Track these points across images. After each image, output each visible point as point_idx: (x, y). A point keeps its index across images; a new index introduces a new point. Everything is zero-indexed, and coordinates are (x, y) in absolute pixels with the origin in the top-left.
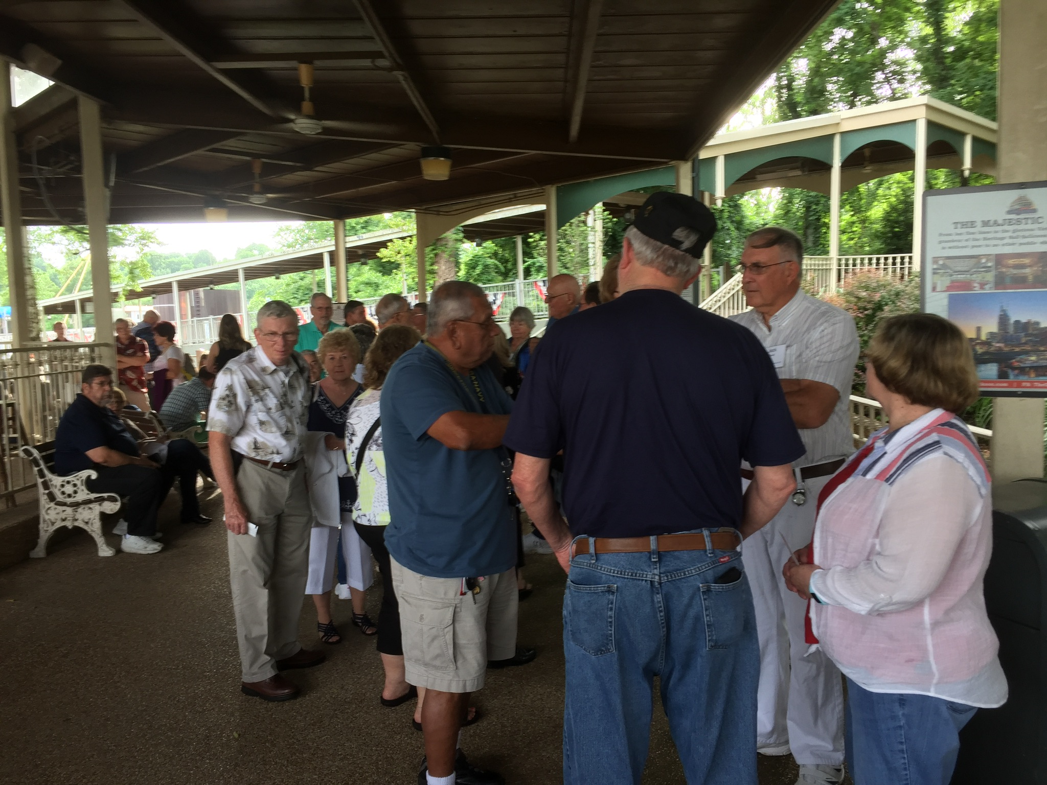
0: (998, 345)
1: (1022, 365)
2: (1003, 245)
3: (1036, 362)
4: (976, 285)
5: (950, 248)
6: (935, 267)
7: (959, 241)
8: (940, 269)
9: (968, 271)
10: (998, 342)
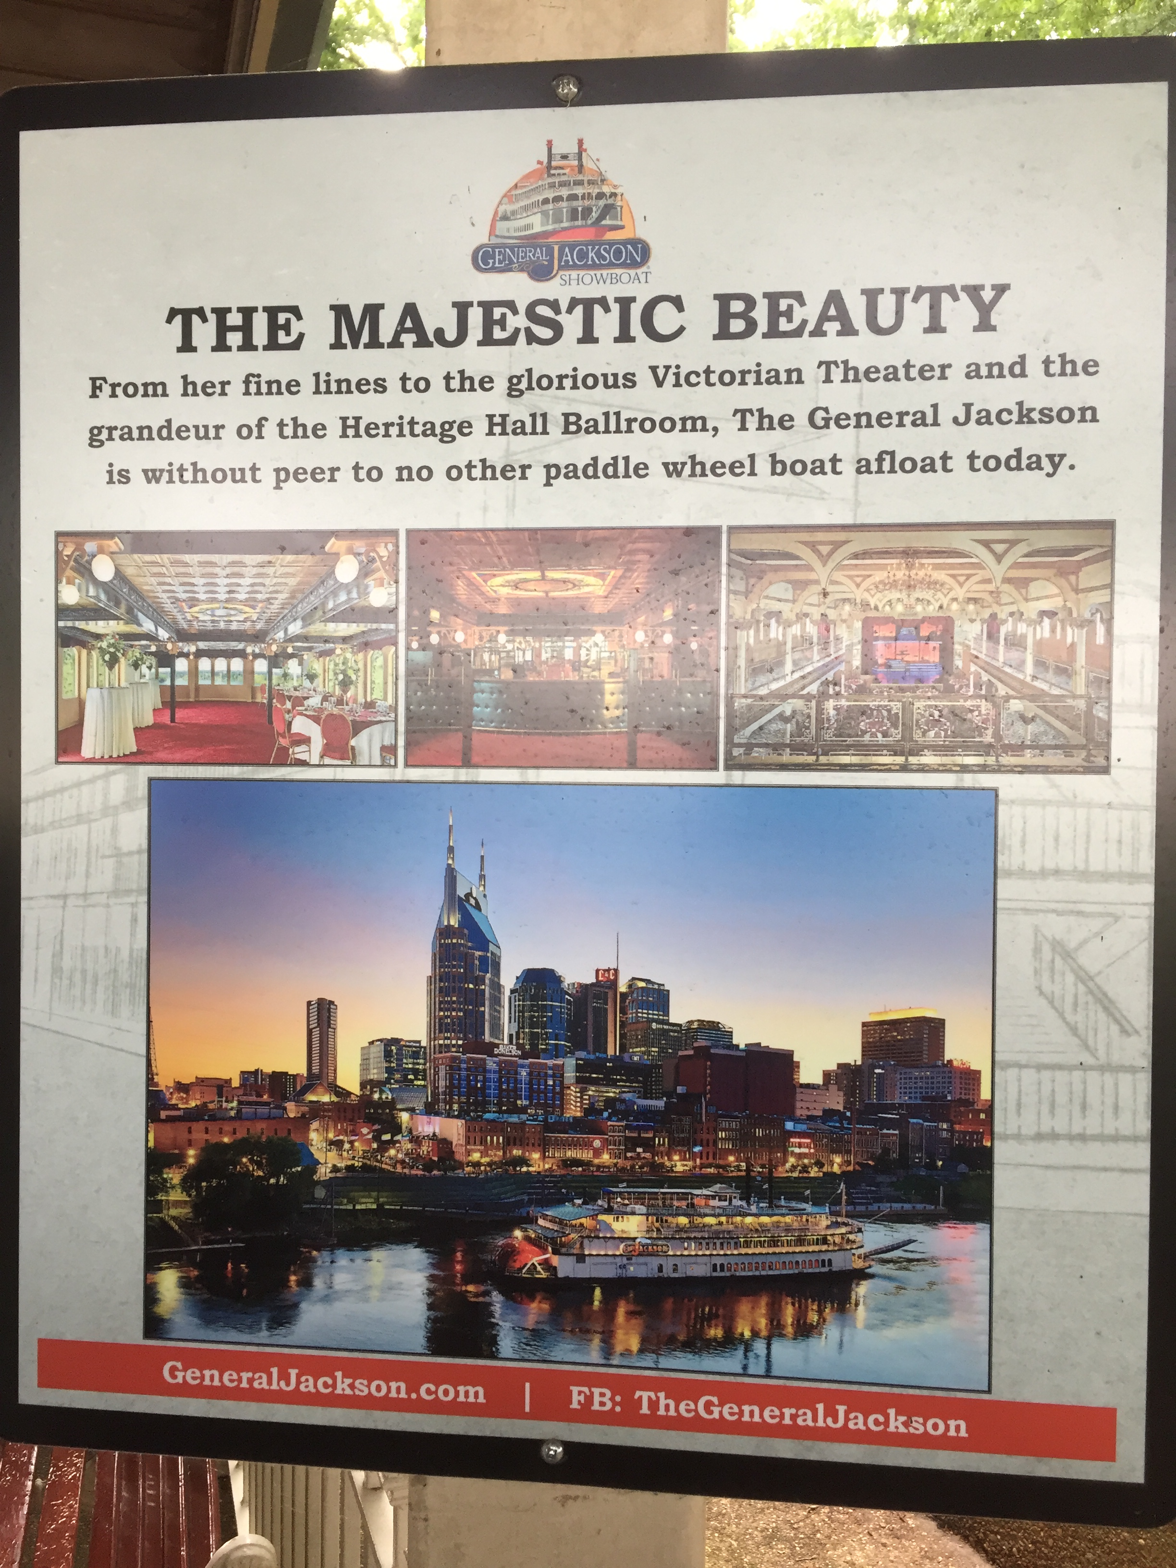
0: (430, 1126)
1: (565, 1267)
2: (453, 473)
3: (646, 1252)
4: (300, 725)
5: (152, 476)
6: (71, 596)
7: (203, 433)
8: (98, 614)
9: (258, 637)
10: (431, 1110)
